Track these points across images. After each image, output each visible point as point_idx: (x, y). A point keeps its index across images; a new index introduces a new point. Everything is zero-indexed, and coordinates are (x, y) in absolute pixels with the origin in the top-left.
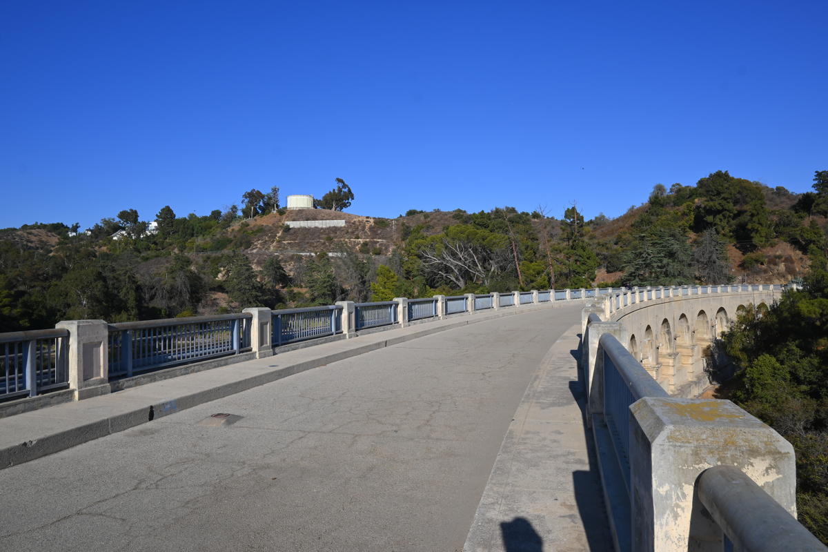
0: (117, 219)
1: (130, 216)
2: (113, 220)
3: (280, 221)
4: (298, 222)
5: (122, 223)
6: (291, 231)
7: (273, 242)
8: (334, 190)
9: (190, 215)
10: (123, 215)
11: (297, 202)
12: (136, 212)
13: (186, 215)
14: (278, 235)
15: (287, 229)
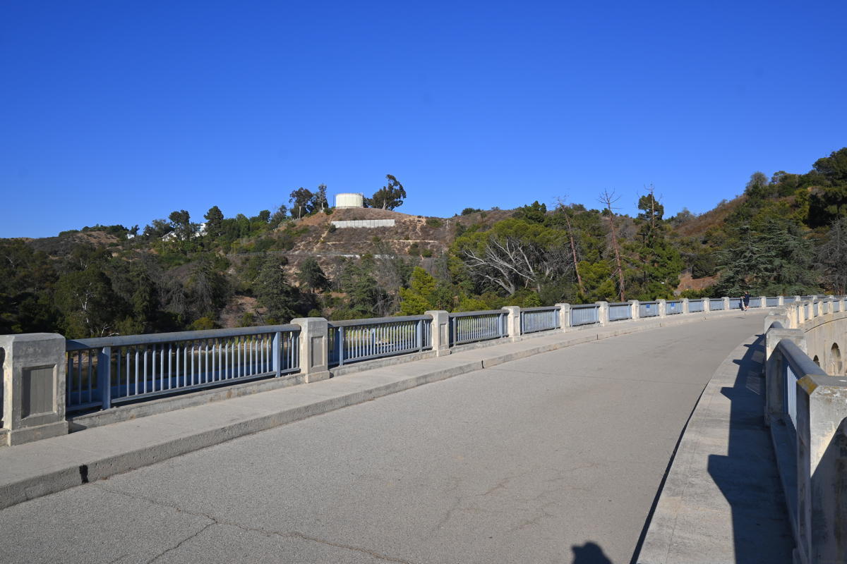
0: (169, 221)
1: (182, 217)
2: (165, 221)
3: (326, 220)
4: (345, 222)
5: (173, 224)
6: (337, 232)
7: (318, 242)
8: (385, 188)
9: (239, 215)
10: (175, 216)
11: (346, 200)
12: (187, 213)
13: (234, 217)
14: (323, 236)
15: (333, 229)
